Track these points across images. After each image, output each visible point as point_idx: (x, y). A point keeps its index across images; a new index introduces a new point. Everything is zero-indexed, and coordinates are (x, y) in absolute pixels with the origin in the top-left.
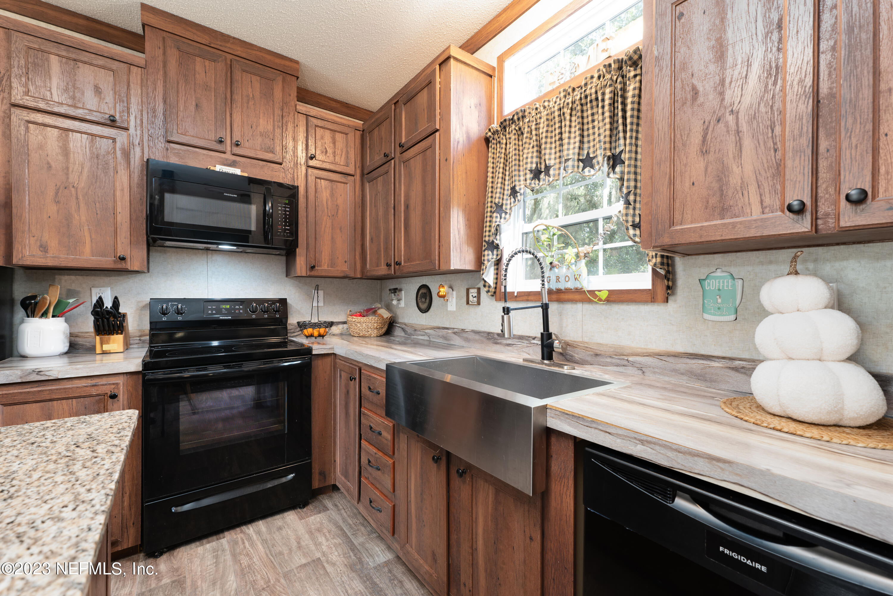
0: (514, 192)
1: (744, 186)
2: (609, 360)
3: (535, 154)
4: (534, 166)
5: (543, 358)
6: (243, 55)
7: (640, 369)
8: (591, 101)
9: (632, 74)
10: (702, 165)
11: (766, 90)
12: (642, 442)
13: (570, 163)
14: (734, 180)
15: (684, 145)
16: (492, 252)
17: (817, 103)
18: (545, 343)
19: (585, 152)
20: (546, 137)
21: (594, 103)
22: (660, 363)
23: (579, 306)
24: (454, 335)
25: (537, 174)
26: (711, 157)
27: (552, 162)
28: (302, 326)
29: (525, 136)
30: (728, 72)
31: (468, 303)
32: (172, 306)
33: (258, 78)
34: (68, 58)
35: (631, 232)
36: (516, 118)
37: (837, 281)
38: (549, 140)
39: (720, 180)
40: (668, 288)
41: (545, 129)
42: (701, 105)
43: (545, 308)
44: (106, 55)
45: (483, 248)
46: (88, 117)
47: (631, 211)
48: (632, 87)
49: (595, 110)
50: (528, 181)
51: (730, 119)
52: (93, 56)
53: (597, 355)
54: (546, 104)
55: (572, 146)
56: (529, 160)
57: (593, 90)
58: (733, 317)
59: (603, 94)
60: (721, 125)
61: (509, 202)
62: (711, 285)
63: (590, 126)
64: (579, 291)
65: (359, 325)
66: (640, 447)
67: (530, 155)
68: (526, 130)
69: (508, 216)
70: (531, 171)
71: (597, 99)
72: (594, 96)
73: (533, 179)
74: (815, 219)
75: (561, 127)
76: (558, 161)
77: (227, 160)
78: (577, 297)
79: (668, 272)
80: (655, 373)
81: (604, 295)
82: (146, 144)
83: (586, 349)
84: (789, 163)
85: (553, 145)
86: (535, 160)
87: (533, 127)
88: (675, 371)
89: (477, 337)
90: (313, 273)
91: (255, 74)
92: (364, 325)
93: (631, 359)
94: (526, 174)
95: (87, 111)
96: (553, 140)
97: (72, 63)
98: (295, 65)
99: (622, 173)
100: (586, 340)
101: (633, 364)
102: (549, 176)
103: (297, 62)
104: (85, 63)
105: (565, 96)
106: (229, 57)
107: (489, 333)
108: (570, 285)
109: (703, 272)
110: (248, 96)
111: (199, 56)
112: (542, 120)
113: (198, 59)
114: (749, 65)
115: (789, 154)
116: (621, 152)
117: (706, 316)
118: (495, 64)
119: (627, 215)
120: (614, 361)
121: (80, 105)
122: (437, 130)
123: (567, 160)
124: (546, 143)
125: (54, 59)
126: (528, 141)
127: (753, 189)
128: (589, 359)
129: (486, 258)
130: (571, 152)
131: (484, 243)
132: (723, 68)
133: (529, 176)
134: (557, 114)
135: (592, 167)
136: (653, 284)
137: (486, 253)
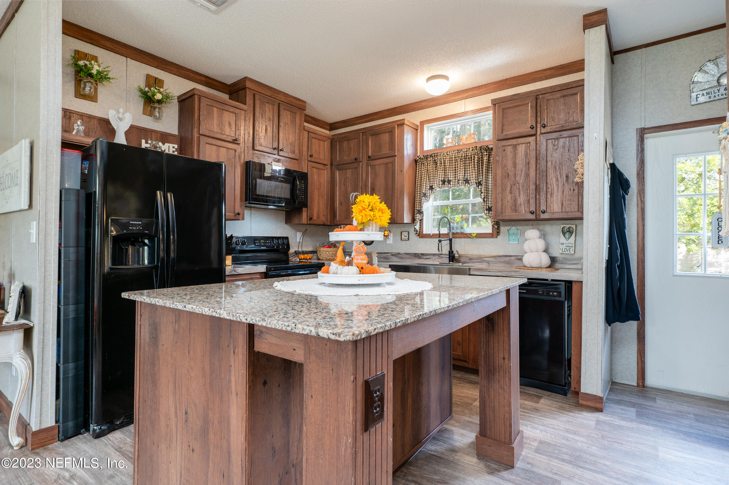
0: (431, 188)
1: (521, 204)
2: (476, 261)
3: (443, 174)
4: (443, 179)
5: (450, 261)
6: (284, 100)
7: (488, 263)
8: (469, 158)
9: (485, 154)
10: (510, 196)
11: (526, 180)
12: (499, 272)
13: (461, 181)
14: (519, 202)
15: (505, 190)
16: (420, 215)
17: (536, 186)
18: (451, 255)
19: (466, 177)
20: (449, 168)
21: (470, 159)
22: (495, 260)
23: (463, 239)
24: (392, 256)
25: (444, 182)
26: (513, 195)
27: (452, 179)
28: (297, 253)
29: (438, 165)
30: (517, 172)
31: (401, 239)
32: (241, 240)
33: (290, 112)
34: (220, 109)
35: (486, 212)
36: (433, 155)
37: (543, 231)
38: (450, 169)
39: (515, 202)
40: (498, 232)
41: (448, 164)
42: (510, 179)
43: (451, 240)
44: (233, 106)
45: (416, 213)
46: (227, 139)
47: (485, 204)
48: (485, 158)
49: (470, 162)
50: (440, 185)
51: (517, 185)
52: (229, 107)
53: (471, 259)
54: (448, 153)
55: (461, 175)
56: (441, 176)
57: (470, 154)
58: (517, 242)
59: (474, 157)
60: (515, 186)
61: (428, 192)
62: (511, 232)
63: (468, 167)
64: (462, 233)
65: (327, 253)
66: (499, 273)
67: (441, 174)
68: (439, 162)
69: (428, 199)
70: (441, 181)
71: (471, 158)
72: (470, 157)
73: (442, 184)
74: (536, 215)
75: (455, 165)
76: (454, 178)
77: (276, 158)
78: (462, 236)
79: (498, 227)
80: (493, 263)
81: (474, 235)
82: (246, 152)
83: (466, 257)
84: (531, 200)
85: (452, 172)
86: (443, 176)
87: (442, 162)
88: (500, 262)
89: (408, 256)
90: (311, 222)
91: (288, 110)
92: (331, 253)
93: (484, 259)
94: (439, 182)
95: (226, 136)
96: (452, 169)
97: (221, 111)
98: (304, 104)
99: (481, 188)
100: (466, 253)
101: (485, 261)
102: (450, 184)
103: (305, 102)
104: (226, 110)
105: (457, 153)
106: (279, 102)
107: (415, 254)
108: (458, 231)
109: (508, 228)
110: (285, 123)
111: (268, 103)
112: (447, 160)
113: (267, 104)
114: (522, 172)
115: (531, 198)
116: (481, 181)
117: (510, 242)
118: (418, 124)
119: (484, 205)
120: (478, 261)
121: (223, 133)
122: (395, 156)
123: (459, 180)
124: (449, 170)
125: (215, 109)
126: (440, 167)
127: (523, 205)
128: (467, 261)
129: (417, 217)
130: (461, 177)
131: (416, 211)
132: (515, 170)
133: (441, 183)
134: (454, 159)
135: (469, 183)
136: (492, 231)
137: (417, 215)
